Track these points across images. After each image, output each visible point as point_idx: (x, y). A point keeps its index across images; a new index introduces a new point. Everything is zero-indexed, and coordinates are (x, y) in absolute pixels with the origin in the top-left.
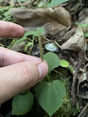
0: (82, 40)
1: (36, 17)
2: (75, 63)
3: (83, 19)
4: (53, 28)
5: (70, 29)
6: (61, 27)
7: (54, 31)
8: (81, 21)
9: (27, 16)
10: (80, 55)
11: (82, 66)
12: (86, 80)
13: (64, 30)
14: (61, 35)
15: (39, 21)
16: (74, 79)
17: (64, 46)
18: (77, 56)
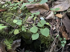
0: (53, 15)
1: (35, 7)
2: (51, 23)
3: (54, 7)
4: (42, 11)
5: (49, 11)
6: (45, 11)
7: (43, 12)
8: (53, 7)
9: (32, 7)
10: (53, 21)
11: (54, 25)
12: (55, 29)
13: (46, 12)
14: (45, 14)
15: (36, 9)
16: (51, 29)
17: (47, 18)
18: (52, 21)
